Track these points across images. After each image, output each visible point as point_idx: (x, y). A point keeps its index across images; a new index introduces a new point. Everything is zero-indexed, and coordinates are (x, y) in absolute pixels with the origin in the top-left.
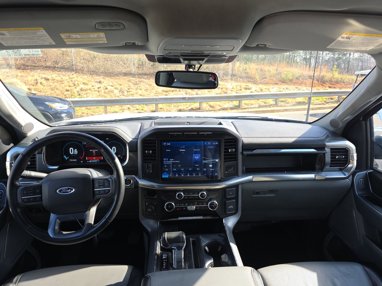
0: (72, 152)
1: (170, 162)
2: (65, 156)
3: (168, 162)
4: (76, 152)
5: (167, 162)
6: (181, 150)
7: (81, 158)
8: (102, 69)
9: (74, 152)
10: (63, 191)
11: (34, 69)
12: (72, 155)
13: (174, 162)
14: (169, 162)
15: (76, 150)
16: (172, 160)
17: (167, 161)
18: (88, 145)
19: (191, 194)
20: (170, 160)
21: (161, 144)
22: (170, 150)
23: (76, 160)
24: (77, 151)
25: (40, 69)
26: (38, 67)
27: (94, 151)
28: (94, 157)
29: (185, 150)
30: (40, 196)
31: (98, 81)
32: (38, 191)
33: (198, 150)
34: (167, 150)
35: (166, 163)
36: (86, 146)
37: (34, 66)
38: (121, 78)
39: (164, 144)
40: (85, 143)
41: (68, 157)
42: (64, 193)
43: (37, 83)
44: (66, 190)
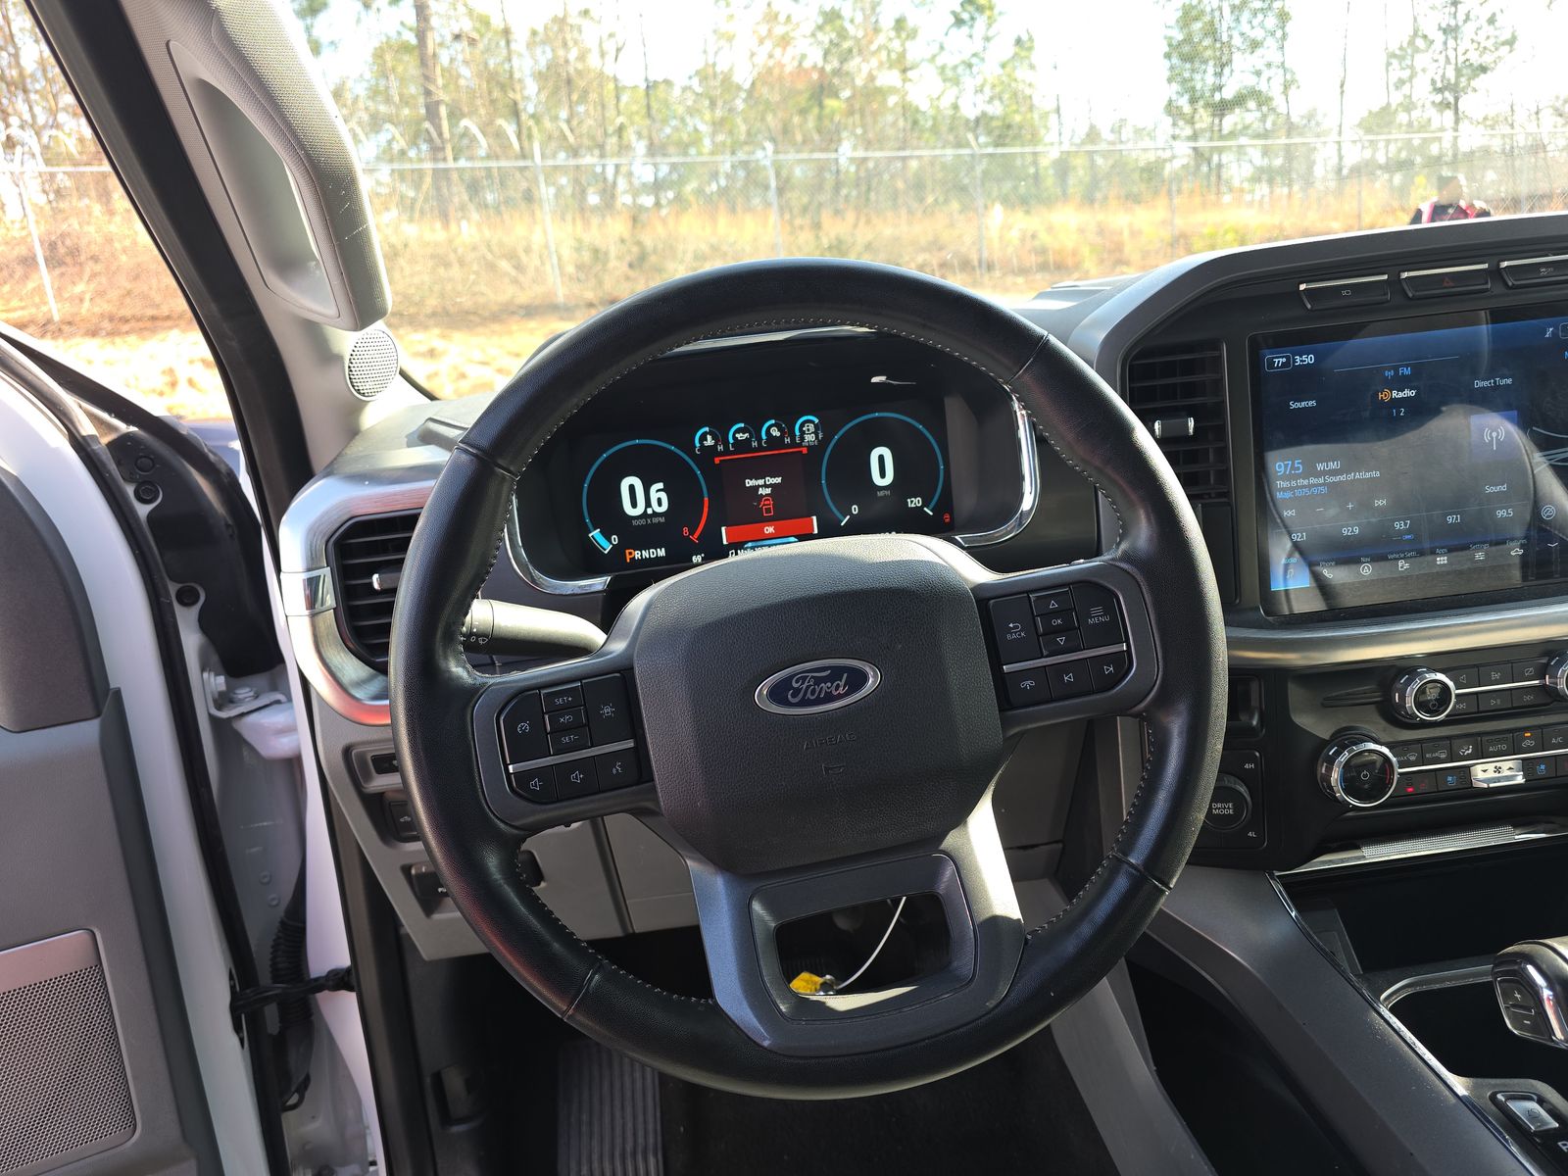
0: (634, 504)
1: (1321, 481)
2: (596, 534)
3: (1306, 482)
4: (659, 499)
5: (1298, 487)
6: (1385, 396)
7: (694, 538)
8: (432, 302)
9: (648, 504)
10: (797, 692)
11: (154, 331)
12: (642, 522)
13: (1343, 478)
14: (1313, 480)
15: (660, 485)
16: (1333, 465)
17: (1297, 477)
18: (726, 452)
19: (1495, 676)
20: (1320, 467)
21: (1256, 363)
22: (1312, 403)
23: (662, 552)
24: (664, 496)
25: (177, 326)
26: (168, 318)
27: (766, 486)
28: (769, 520)
29: (1411, 393)
30: (630, 744)
31: (424, 348)
32: (607, 710)
33: (1504, 382)
34: (1294, 405)
35: (1291, 489)
36: (717, 461)
37: (154, 318)
38: (515, 327)
39: (1271, 363)
40: (709, 441)
41: (615, 539)
42: (804, 703)
43: (173, 384)
44: (818, 681)
